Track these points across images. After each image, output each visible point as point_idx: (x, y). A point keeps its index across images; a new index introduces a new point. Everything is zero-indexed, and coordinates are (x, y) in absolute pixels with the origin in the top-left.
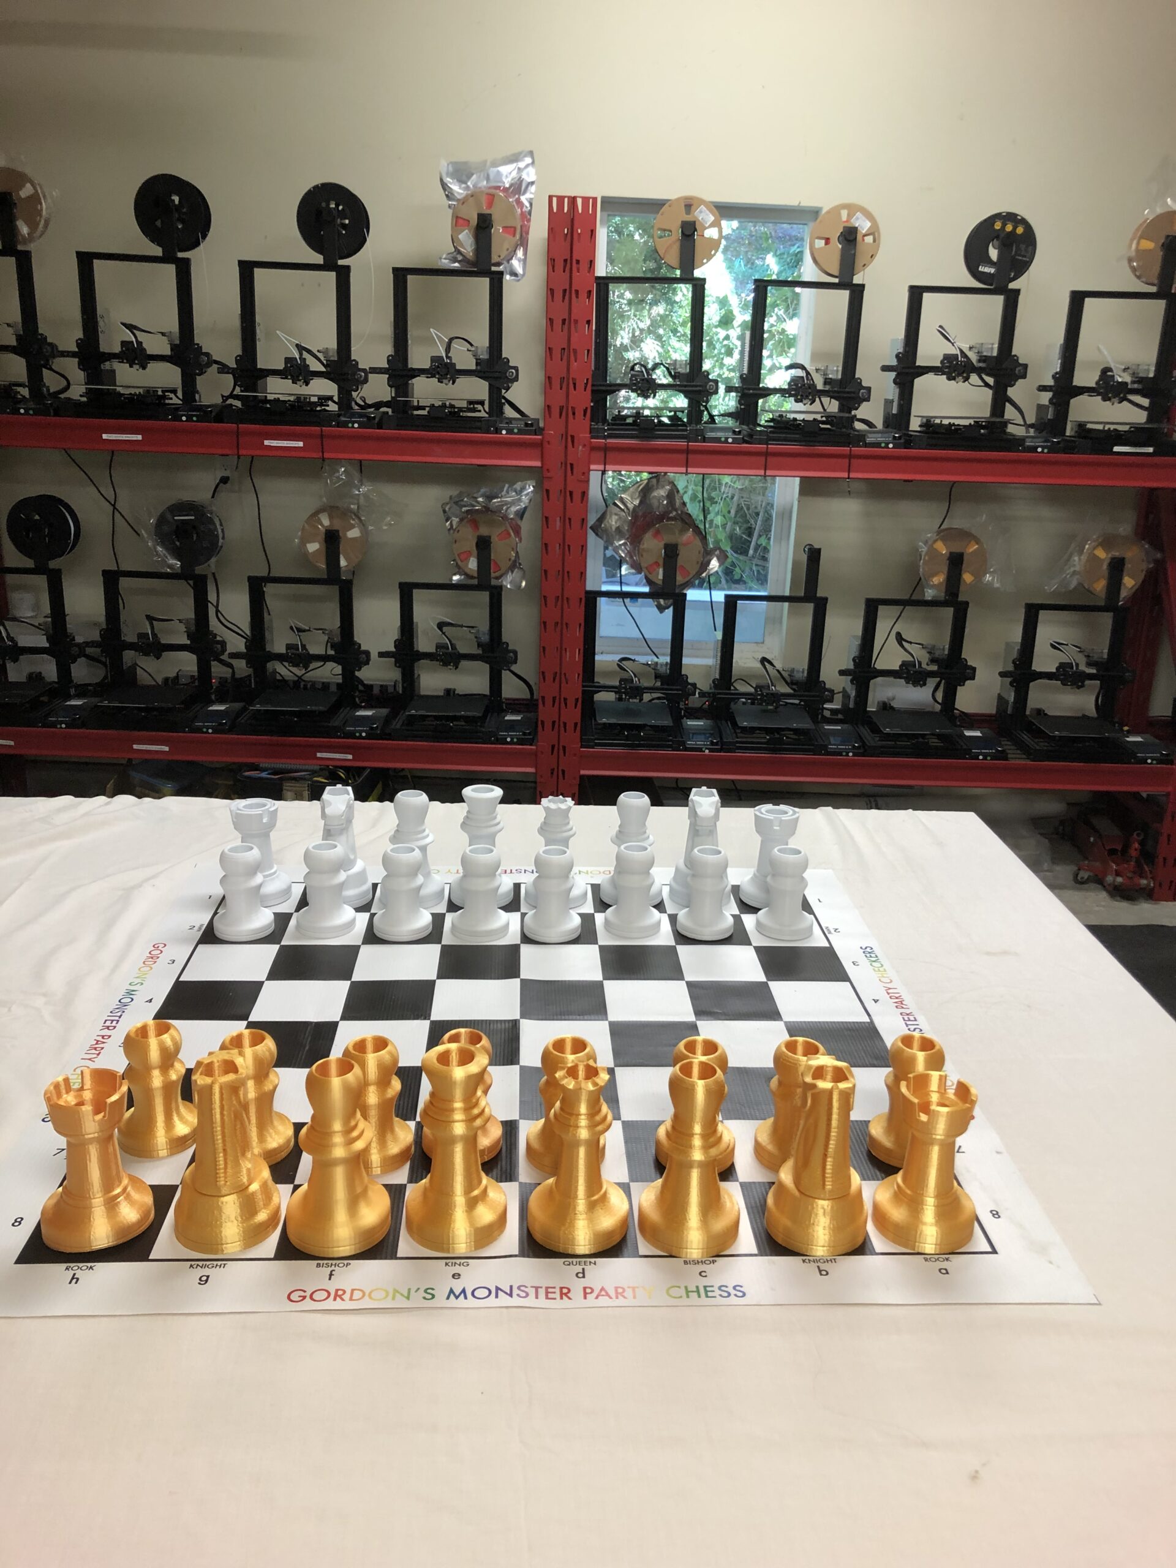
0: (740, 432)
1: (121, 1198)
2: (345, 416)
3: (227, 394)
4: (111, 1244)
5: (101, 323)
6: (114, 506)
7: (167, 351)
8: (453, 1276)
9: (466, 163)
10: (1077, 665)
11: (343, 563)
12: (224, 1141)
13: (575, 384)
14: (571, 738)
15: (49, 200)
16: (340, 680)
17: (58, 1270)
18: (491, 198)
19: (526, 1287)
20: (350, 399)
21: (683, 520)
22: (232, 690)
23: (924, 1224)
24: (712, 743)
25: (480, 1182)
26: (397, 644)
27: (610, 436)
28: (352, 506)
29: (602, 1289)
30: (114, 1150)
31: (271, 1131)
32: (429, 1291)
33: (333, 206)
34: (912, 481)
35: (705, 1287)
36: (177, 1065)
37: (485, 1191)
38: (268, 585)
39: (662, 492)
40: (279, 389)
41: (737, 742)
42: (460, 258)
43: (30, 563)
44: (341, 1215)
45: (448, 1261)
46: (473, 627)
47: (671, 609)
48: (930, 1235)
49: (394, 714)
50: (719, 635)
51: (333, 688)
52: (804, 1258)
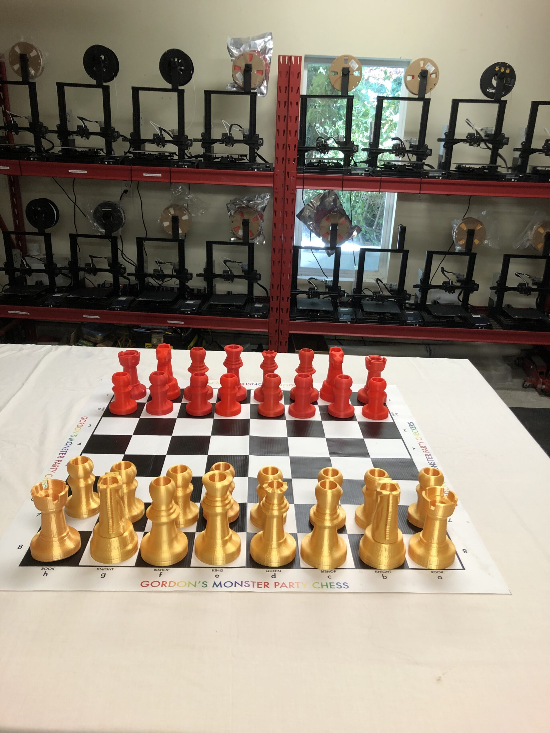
0: (368, 171)
1: (66, 537)
2: (181, 162)
3: (126, 151)
4: (62, 558)
5: (68, 117)
6: (75, 203)
7: (98, 130)
8: (216, 576)
9: (239, 39)
10: (528, 284)
11: (180, 231)
12: (112, 514)
13: (289, 147)
14: (285, 316)
15: (44, 58)
16: (178, 286)
17: (38, 569)
18: (251, 56)
19: (249, 582)
20: (184, 154)
21: (340, 212)
22: (129, 290)
23: (431, 556)
24: (352, 319)
25: (228, 533)
26: (205, 270)
27: (306, 172)
28: (184, 205)
29: (283, 583)
30: (63, 517)
31: (134, 507)
32: (205, 583)
33: (176, 60)
34: (450, 195)
35: (330, 583)
36: (91, 476)
37: (231, 537)
38: (146, 242)
39: (331, 199)
40: (151, 148)
41: (363, 319)
42: (236, 86)
43: (36, 230)
44: (165, 547)
45: (213, 569)
46: (240, 263)
47: (334, 254)
48: (434, 561)
49: (203, 303)
50: (356, 268)
51: (176, 290)
52: (376, 570)
